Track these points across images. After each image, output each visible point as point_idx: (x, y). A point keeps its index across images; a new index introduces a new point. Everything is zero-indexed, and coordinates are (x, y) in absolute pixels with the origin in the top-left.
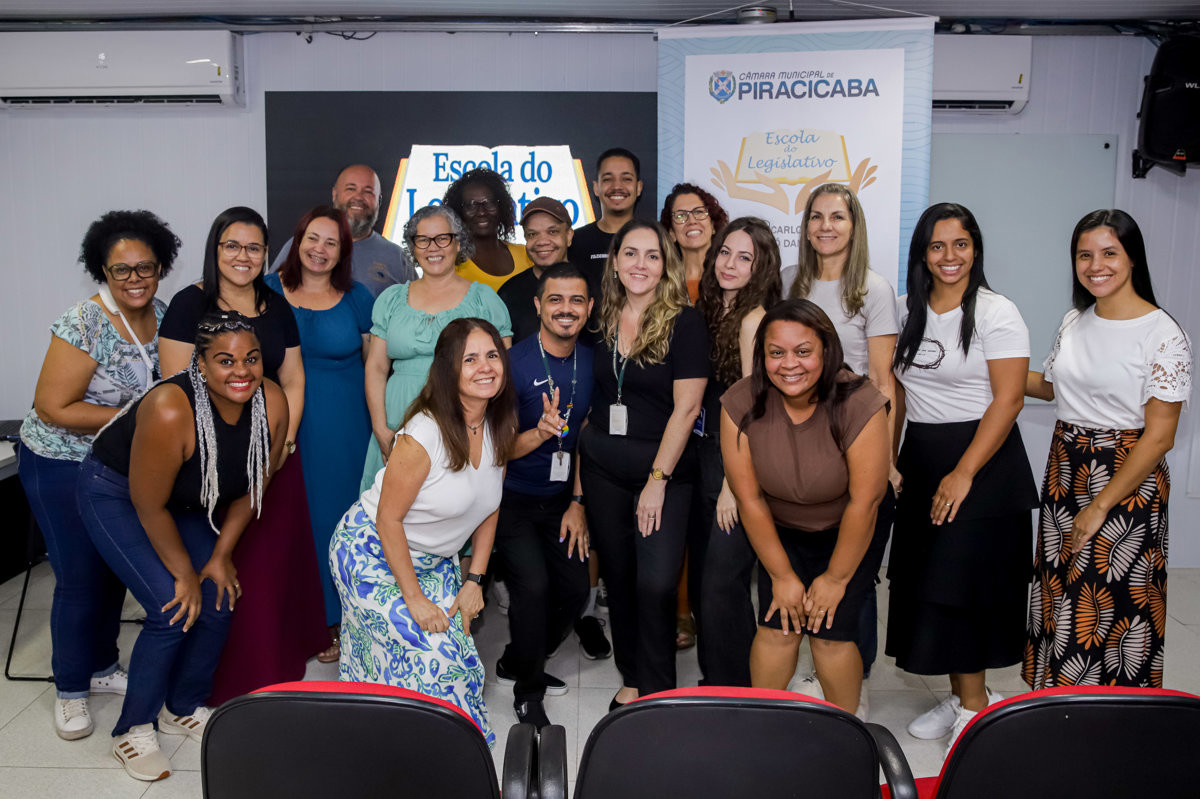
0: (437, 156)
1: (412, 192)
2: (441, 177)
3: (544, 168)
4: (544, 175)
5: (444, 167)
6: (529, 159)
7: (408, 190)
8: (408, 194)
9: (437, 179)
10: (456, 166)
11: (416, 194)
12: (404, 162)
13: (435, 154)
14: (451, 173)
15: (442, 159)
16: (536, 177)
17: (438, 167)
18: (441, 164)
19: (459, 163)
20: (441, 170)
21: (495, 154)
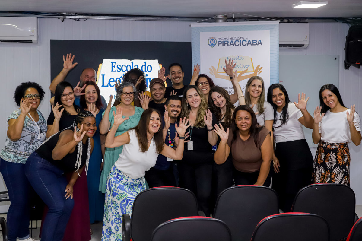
0: (112, 63)
1: (103, 75)
2: (113, 70)
3: (149, 68)
4: (149, 70)
5: (115, 67)
6: (144, 64)
7: (102, 75)
8: (102, 76)
9: (112, 71)
10: (119, 66)
11: (105, 76)
12: (100, 65)
13: (111, 62)
14: (117, 69)
15: (114, 64)
16: (146, 70)
17: (112, 67)
18: (114, 66)
19: (120, 65)
20: (114, 68)
21: (133, 62)
